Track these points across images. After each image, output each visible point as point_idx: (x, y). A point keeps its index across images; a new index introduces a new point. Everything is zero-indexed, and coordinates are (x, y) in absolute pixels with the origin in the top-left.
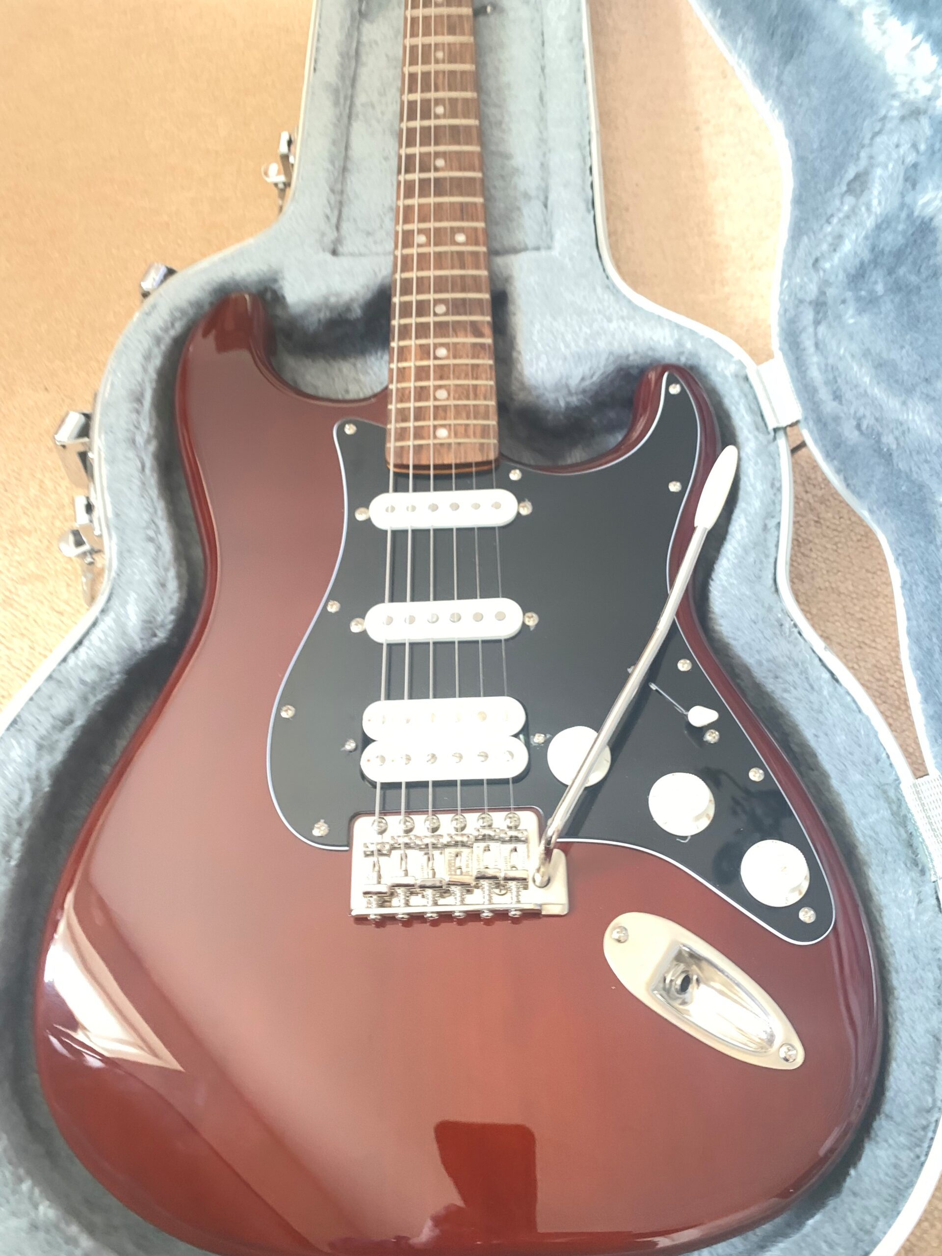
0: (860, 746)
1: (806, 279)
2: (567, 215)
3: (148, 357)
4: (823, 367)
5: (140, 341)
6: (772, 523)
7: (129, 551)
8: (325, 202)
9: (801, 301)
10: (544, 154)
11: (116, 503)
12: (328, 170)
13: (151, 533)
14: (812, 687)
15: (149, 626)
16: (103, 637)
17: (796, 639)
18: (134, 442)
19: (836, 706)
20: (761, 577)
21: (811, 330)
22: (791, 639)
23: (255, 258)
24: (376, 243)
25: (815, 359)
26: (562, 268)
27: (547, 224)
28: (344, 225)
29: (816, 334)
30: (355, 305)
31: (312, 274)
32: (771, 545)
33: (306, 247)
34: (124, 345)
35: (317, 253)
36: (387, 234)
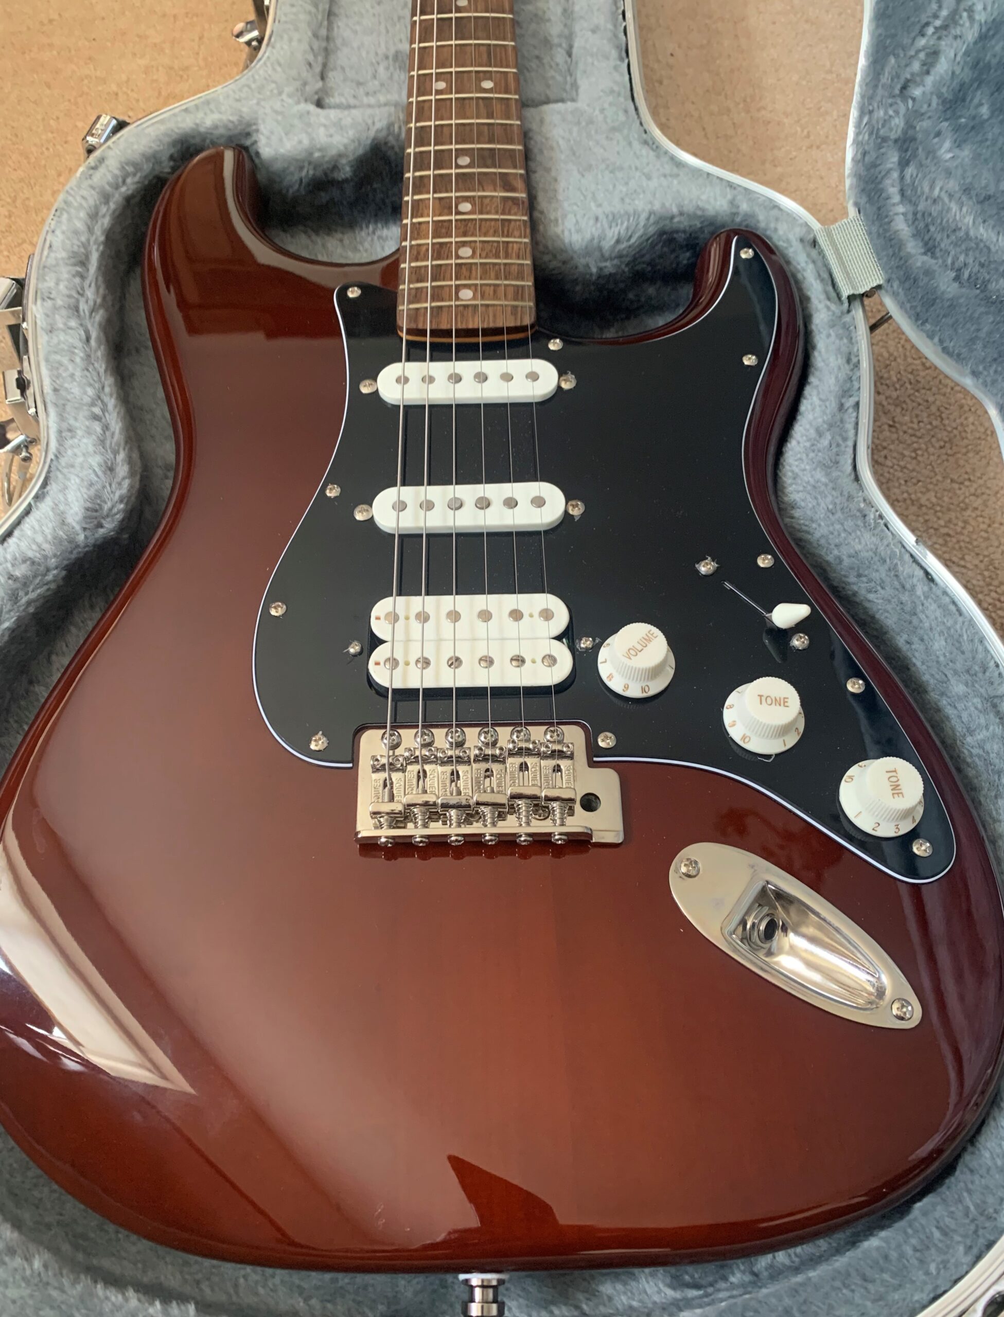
0: (963, 653)
1: (890, 111)
2: (596, 63)
3: (94, 216)
5: (83, 197)
6: (849, 402)
7: (70, 430)
8: (307, 47)
11: (55, 377)
12: (310, 13)
13: (97, 410)
14: (903, 586)
15: (93, 514)
16: (37, 527)
17: (882, 531)
18: (77, 309)
19: (934, 606)
20: (837, 463)
21: (895, 175)
22: (876, 532)
23: (223, 108)
24: (367, 94)
25: (901, 209)
26: (591, 122)
27: (571, 75)
28: (331, 74)
29: (902, 178)
30: (344, 161)
31: (292, 126)
32: (850, 426)
33: (284, 96)
34: (66, 202)
35: (298, 103)
36: (382, 85)
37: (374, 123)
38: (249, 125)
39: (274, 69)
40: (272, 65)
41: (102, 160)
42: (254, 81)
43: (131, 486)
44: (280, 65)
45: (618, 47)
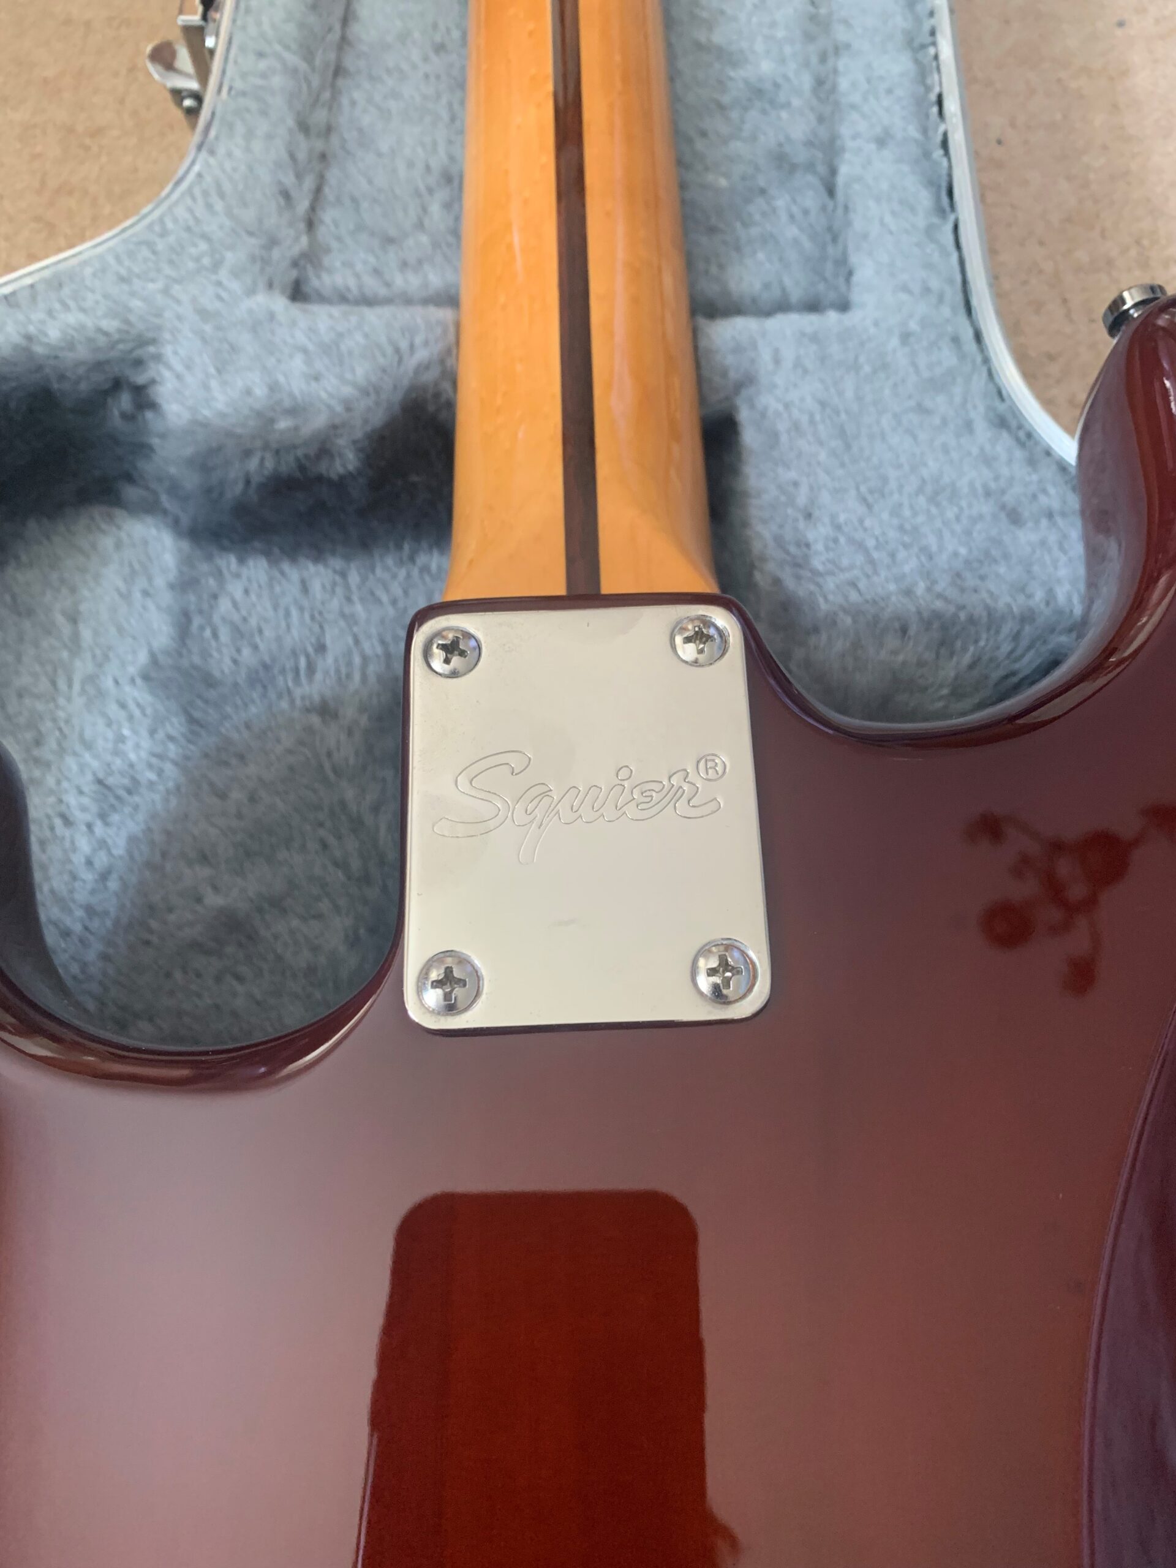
2: (887, 218)
8: (285, 156)
12: (295, 71)
23: (90, 299)
24: (404, 265)
27: (835, 239)
28: (328, 216)
30: (341, 442)
31: (234, 349)
33: (223, 275)
35: (251, 292)
36: (436, 245)
37: (412, 349)
38: (143, 342)
39: (209, 206)
40: (206, 194)
42: (164, 234)
44: (222, 195)
45: (931, 183)
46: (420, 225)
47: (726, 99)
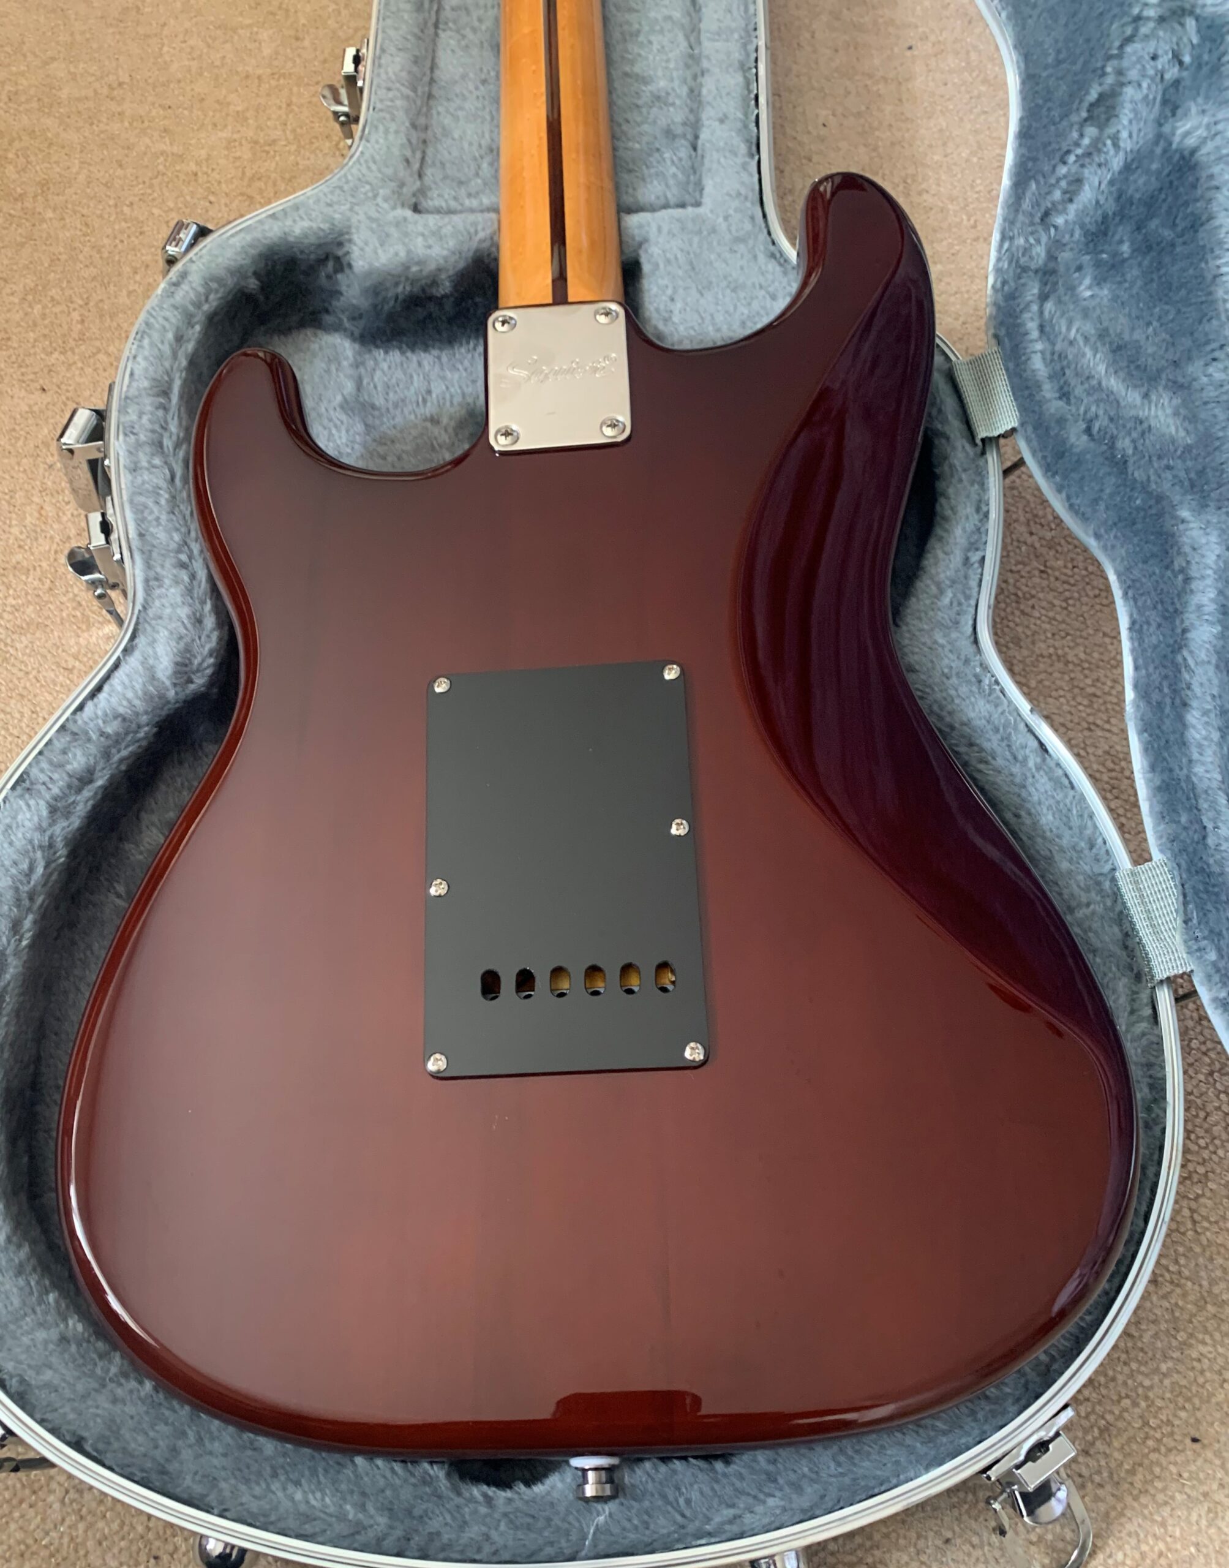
0: (1070, 828)
1: (1032, 241)
2: (722, 160)
3: (179, 339)
4: (1048, 356)
5: (166, 319)
6: (975, 557)
7: (157, 579)
8: (405, 141)
9: (1025, 269)
10: (695, 77)
11: (140, 521)
12: (407, 98)
13: (184, 557)
14: (1015, 758)
15: (183, 669)
16: (127, 682)
17: (998, 698)
18: (161, 445)
19: (1045, 779)
20: (957, 623)
21: (1035, 308)
22: (991, 698)
23: (314, 214)
24: (469, 195)
25: (1039, 346)
26: (714, 230)
27: (695, 173)
28: (429, 172)
29: (1041, 312)
30: (443, 276)
31: (388, 235)
32: (974, 584)
33: (379, 200)
34: (147, 324)
35: (394, 208)
36: (485, 184)
37: (476, 232)
38: (341, 234)
39: (369, 168)
40: (366, 161)
41: (184, 275)
42: (347, 182)
43: (220, 639)
44: (375, 162)
45: (748, 141)
46: (477, 175)
47: (640, 102)
